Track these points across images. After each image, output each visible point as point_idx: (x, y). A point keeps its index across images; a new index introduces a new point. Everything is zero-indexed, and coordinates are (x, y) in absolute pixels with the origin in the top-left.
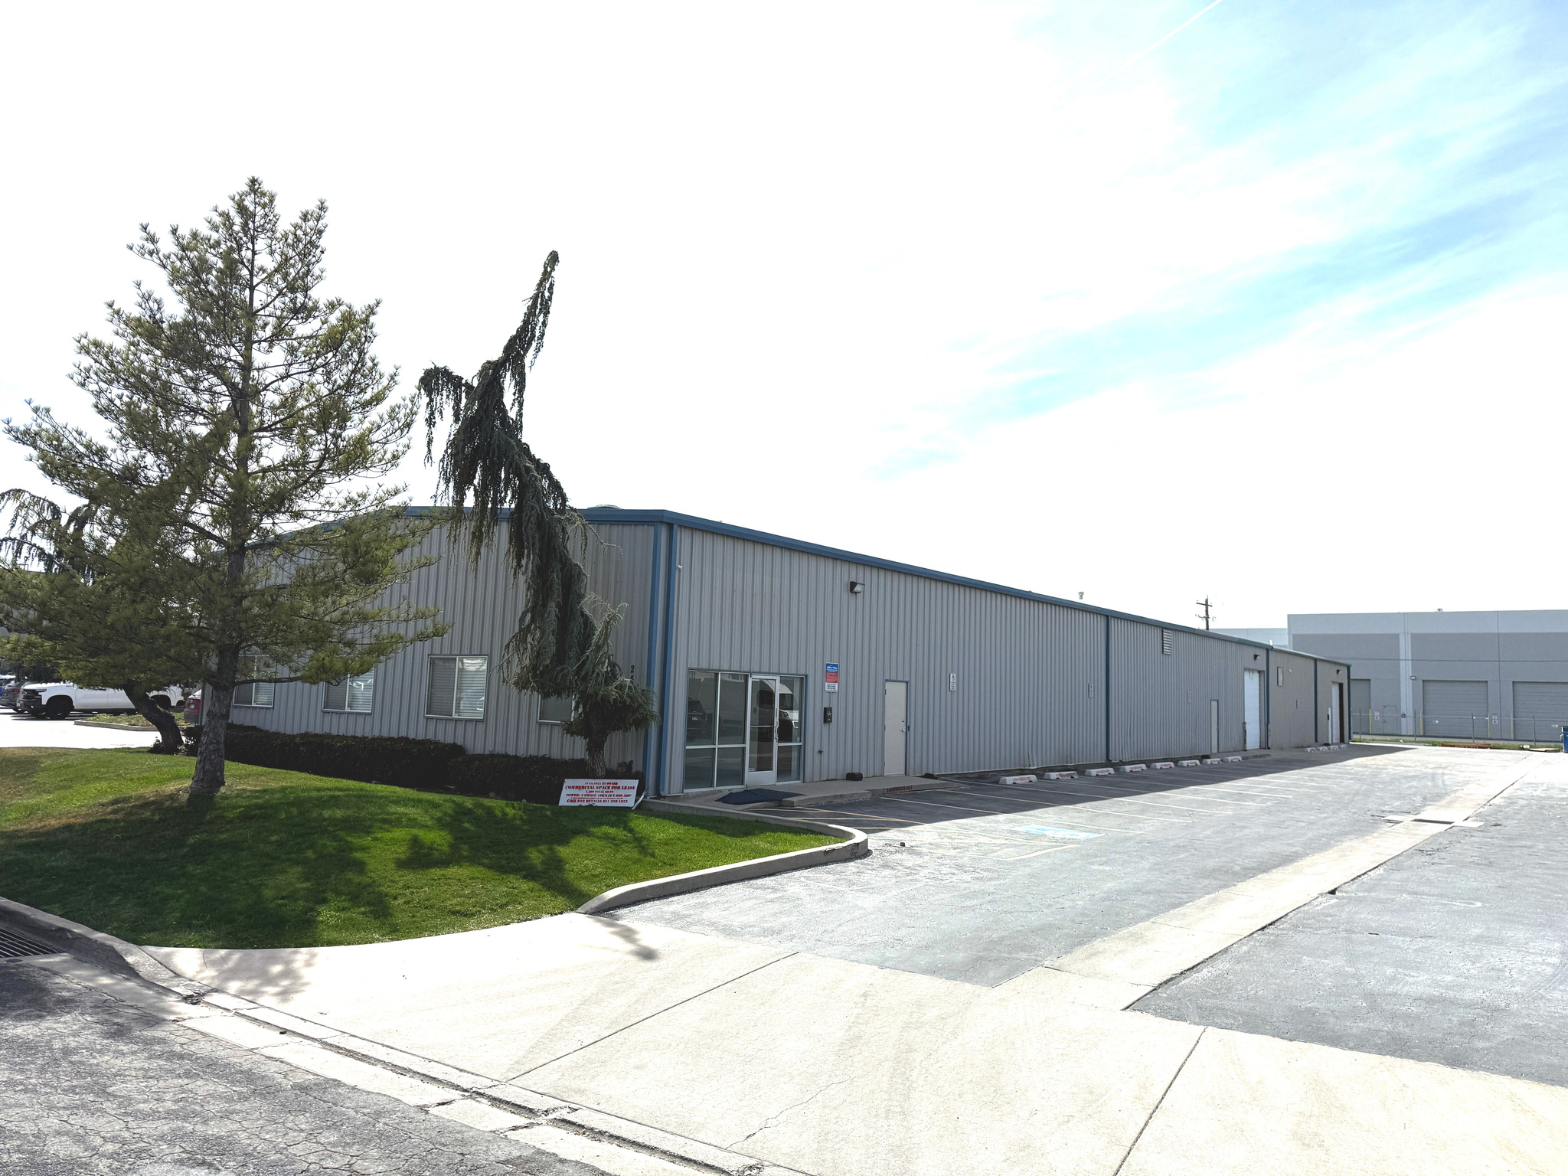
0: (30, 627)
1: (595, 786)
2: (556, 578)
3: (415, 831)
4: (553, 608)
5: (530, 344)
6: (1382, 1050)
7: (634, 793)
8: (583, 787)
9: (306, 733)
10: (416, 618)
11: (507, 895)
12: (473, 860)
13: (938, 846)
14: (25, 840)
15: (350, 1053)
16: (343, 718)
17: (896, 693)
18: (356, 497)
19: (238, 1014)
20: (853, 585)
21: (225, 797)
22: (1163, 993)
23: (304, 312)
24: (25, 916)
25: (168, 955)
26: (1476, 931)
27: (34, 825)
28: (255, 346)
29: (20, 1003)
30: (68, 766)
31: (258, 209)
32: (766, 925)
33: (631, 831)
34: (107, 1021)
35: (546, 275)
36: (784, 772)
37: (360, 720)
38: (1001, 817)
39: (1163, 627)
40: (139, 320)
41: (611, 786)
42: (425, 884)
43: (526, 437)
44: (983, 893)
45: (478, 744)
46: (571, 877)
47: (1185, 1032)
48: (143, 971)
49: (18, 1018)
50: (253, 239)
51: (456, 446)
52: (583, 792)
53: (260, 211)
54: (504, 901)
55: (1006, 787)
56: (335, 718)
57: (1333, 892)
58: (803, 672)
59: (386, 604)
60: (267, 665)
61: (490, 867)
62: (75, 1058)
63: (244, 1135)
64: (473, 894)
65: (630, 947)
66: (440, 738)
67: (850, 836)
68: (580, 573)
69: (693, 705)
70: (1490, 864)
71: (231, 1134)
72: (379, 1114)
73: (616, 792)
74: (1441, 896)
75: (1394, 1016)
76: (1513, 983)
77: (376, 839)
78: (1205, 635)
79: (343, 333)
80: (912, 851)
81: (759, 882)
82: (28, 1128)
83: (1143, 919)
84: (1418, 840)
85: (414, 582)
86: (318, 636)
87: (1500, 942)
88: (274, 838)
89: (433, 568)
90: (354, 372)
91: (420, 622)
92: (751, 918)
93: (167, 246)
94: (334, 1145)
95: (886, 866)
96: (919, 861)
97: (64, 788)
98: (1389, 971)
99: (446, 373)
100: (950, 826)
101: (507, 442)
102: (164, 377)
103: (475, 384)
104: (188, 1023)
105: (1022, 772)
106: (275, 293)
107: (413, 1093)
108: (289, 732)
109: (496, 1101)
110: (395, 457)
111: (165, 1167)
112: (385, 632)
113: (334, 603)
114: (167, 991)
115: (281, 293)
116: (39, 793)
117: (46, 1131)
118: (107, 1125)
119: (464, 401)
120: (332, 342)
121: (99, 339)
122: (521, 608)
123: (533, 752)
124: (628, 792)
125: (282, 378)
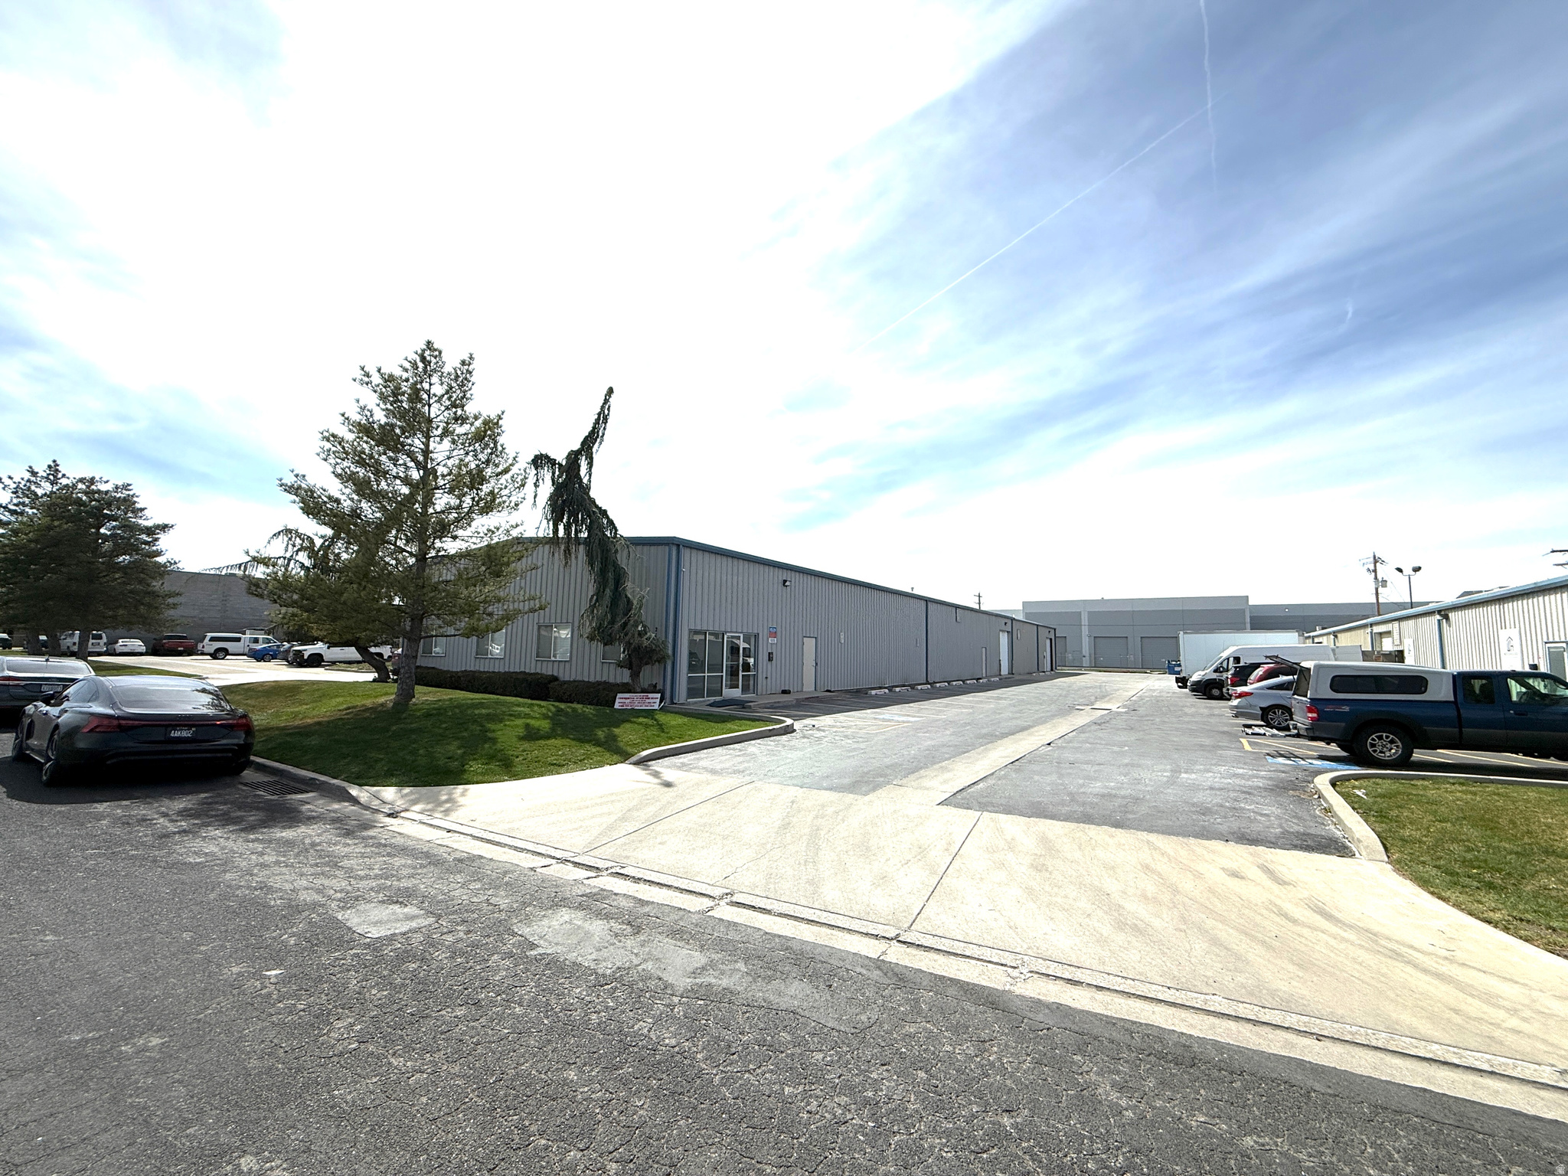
0: (294, 604)
1: (636, 697)
2: (610, 575)
3: (528, 721)
5: (596, 440)
6: (1078, 820)
7: (658, 701)
8: (628, 698)
9: (465, 671)
10: (529, 600)
11: (584, 754)
12: (564, 736)
13: (834, 726)
14: (291, 731)
15: (489, 841)
16: (487, 661)
17: (809, 644)
18: (493, 529)
19: (421, 822)
20: (785, 581)
21: (415, 704)
22: (959, 796)
23: (462, 420)
24: (289, 772)
25: (379, 791)
26: (1126, 761)
27: (297, 723)
28: (432, 439)
29: (285, 819)
30: (318, 690)
31: (433, 359)
32: (736, 768)
33: (656, 720)
34: (339, 828)
35: (606, 401)
36: (745, 689)
37: (497, 662)
38: (869, 711)
39: (957, 607)
40: (360, 423)
41: (644, 697)
42: (535, 750)
43: (592, 494)
44: (859, 749)
45: (566, 675)
46: (621, 744)
47: (973, 815)
48: (362, 800)
49: (284, 828)
50: (430, 376)
51: (553, 499)
52: (628, 701)
53: (434, 360)
54: (582, 757)
55: (871, 696)
56: (482, 661)
57: (1049, 744)
58: (756, 632)
59: (512, 592)
60: (440, 627)
61: (573, 739)
62: (319, 848)
63: (423, 886)
64: (563, 754)
65: (657, 781)
66: (544, 672)
67: (784, 722)
68: (625, 572)
69: (691, 655)
70: (1132, 729)
71: (415, 886)
72: (505, 873)
73: (647, 701)
74: (1106, 744)
75: (1084, 804)
76: (1146, 786)
77: (505, 725)
78: (979, 611)
79: (485, 431)
80: (818, 729)
81: (732, 746)
82: (288, 886)
83: (946, 759)
84: (1092, 718)
85: (528, 578)
86: (470, 610)
87: (1139, 766)
88: (444, 726)
89: (539, 570)
90: (491, 454)
91: (532, 602)
92: (727, 765)
93: (376, 379)
94: (478, 889)
95: (804, 737)
96: (823, 734)
97: (316, 701)
98: (1081, 782)
99: (547, 457)
100: (841, 717)
101: (582, 497)
102: (377, 456)
103: (564, 463)
104: (390, 828)
105: (880, 688)
106: (443, 408)
107: (526, 861)
108: (454, 670)
109: (576, 864)
110: (517, 505)
111: (373, 905)
112: (511, 608)
113: (480, 591)
114: (378, 811)
115: (447, 408)
116: (301, 705)
117: (298, 887)
118: (337, 883)
119: (557, 473)
120: (478, 437)
121: (336, 433)
122: (591, 593)
123: (598, 679)
124: (654, 700)
125: (449, 458)
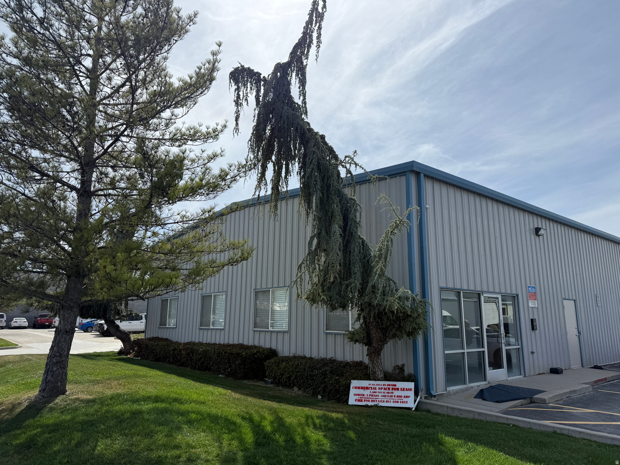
1: (377, 387)
4: (336, 228)
7: (412, 394)
8: (367, 388)
16: (209, 332)
17: (569, 306)
20: (538, 230)
36: (511, 369)
37: (218, 332)
41: (391, 387)
45: (285, 349)
52: (368, 392)
56: (205, 332)
58: (514, 292)
73: (396, 393)
99: (249, 71)
103: (270, 79)
119: (262, 91)
124: (406, 393)
